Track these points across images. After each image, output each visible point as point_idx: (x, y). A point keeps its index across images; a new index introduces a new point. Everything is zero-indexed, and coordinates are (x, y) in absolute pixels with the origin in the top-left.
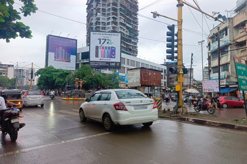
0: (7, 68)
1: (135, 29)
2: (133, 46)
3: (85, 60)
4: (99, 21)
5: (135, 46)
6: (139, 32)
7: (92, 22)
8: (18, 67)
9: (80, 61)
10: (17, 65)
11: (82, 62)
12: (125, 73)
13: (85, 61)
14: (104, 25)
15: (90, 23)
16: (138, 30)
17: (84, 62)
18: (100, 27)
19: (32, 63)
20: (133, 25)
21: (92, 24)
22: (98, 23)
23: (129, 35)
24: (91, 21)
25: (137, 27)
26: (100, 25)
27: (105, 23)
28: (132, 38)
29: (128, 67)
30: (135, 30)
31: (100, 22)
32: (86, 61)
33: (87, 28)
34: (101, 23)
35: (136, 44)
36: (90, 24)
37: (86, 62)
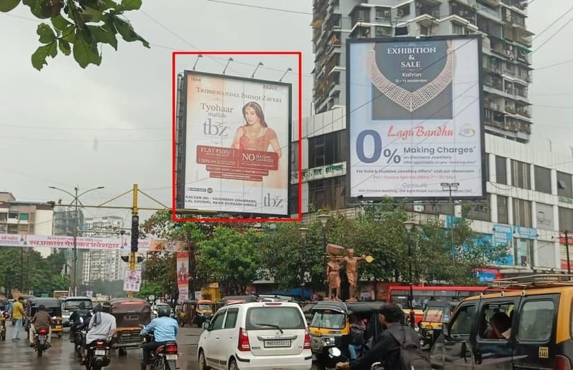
0: (33, 214)
1: (514, 25)
2: (508, 100)
3: (324, 168)
4: (364, 5)
5: (518, 98)
6: (533, 37)
7: (335, 12)
8: (79, 204)
9: (302, 174)
10: (76, 198)
11: (311, 178)
12: (489, 220)
13: (325, 173)
14: (388, 18)
15: (327, 18)
16: (529, 29)
17: (319, 177)
18: (369, 28)
19: (135, 186)
20: (504, 9)
21: (336, 19)
22: (361, 13)
23: (491, 54)
24: (332, 10)
25: (524, 17)
26: (368, 21)
27: (389, 9)
28: (504, 66)
29: (502, 193)
30: (515, 28)
31: (368, 9)
32: (327, 171)
33: (315, 40)
34: (373, 14)
35: (521, 88)
36: (328, 22)
37: (330, 175)
